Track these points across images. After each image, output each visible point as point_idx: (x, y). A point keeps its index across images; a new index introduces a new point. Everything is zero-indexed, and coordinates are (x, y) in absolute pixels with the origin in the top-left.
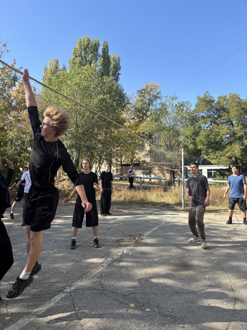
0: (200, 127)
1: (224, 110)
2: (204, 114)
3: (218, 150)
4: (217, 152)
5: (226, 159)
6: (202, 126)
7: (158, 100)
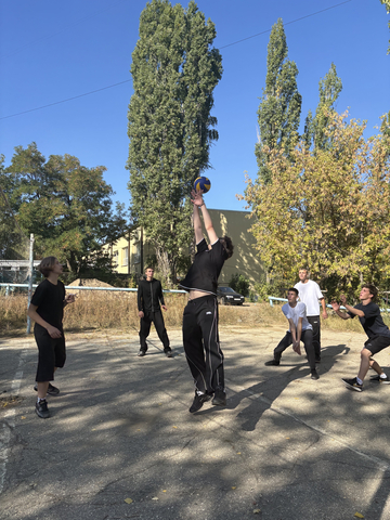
0: (19, 197)
1: (60, 178)
2: (26, 177)
3: (48, 237)
4: (48, 240)
5: (62, 252)
6: (23, 196)
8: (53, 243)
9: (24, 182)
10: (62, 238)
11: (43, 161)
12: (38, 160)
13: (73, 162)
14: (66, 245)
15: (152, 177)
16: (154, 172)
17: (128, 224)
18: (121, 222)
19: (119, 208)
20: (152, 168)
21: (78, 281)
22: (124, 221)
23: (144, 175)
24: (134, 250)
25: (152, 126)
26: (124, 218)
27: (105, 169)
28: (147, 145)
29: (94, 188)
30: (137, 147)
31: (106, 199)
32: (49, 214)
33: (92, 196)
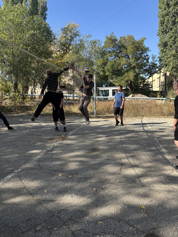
0: (108, 59)
1: (124, 47)
2: (110, 50)
3: (119, 76)
4: (119, 77)
5: (124, 82)
6: (109, 58)
7: (78, 37)
8: (121, 78)
9: (110, 52)
10: (125, 76)
11: (117, 41)
12: (115, 40)
13: (131, 38)
14: (126, 79)
15: (170, 38)
16: (172, 35)
17: (158, 65)
18: (154, 65)
19: (153, 58)
20: (171, 33)
21: (132, 95)
22: (156, 64)
23: (167, 37)
25: (171, 9)
26: (156, 63)
27: (145, 39)
28: (168, 20)
29: (140, 49)
30: (162, 23)
31: (145, 54)
32: (119, 65)
33: (139, 54)
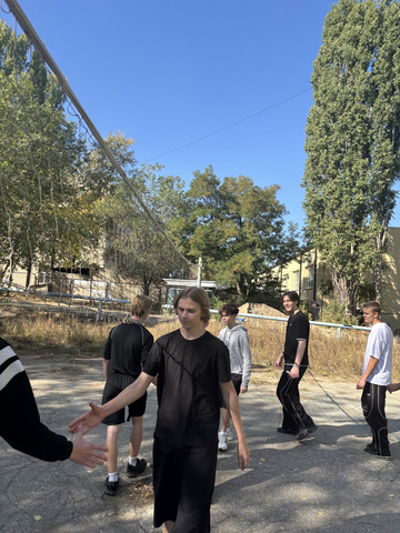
0: (195, 220)
1: (233, 199)
2: (203, 201)
3: (220, 259)
4: (219, 263)
5: (232, 274)
6: (199, 219)
7: (129, 165)
9: (200, 205)
11: (218, 184)
12: (214, 182)
13: (246, 183)
14: (236, 268)
15: (331, 193)
16: (334, 187)
17: (300, 246)
18: (293, 244)
19: (292, 229)
20: (331, 184)
21: (247, 304)
22: (297, 243)
23: (322, 192)
24: (306, 273)
25: (333, 137)
26: (296, 239)
27: (278, 188)
28: (327, 158)
29: (266, 208)
30: (315, 162)
31: (278, 219)
32: (221, 237)
33: (264, 217)
